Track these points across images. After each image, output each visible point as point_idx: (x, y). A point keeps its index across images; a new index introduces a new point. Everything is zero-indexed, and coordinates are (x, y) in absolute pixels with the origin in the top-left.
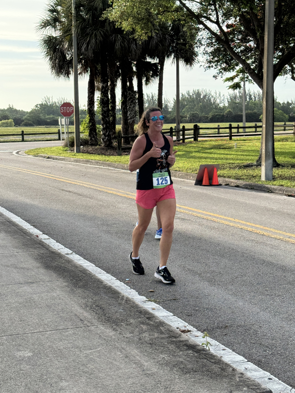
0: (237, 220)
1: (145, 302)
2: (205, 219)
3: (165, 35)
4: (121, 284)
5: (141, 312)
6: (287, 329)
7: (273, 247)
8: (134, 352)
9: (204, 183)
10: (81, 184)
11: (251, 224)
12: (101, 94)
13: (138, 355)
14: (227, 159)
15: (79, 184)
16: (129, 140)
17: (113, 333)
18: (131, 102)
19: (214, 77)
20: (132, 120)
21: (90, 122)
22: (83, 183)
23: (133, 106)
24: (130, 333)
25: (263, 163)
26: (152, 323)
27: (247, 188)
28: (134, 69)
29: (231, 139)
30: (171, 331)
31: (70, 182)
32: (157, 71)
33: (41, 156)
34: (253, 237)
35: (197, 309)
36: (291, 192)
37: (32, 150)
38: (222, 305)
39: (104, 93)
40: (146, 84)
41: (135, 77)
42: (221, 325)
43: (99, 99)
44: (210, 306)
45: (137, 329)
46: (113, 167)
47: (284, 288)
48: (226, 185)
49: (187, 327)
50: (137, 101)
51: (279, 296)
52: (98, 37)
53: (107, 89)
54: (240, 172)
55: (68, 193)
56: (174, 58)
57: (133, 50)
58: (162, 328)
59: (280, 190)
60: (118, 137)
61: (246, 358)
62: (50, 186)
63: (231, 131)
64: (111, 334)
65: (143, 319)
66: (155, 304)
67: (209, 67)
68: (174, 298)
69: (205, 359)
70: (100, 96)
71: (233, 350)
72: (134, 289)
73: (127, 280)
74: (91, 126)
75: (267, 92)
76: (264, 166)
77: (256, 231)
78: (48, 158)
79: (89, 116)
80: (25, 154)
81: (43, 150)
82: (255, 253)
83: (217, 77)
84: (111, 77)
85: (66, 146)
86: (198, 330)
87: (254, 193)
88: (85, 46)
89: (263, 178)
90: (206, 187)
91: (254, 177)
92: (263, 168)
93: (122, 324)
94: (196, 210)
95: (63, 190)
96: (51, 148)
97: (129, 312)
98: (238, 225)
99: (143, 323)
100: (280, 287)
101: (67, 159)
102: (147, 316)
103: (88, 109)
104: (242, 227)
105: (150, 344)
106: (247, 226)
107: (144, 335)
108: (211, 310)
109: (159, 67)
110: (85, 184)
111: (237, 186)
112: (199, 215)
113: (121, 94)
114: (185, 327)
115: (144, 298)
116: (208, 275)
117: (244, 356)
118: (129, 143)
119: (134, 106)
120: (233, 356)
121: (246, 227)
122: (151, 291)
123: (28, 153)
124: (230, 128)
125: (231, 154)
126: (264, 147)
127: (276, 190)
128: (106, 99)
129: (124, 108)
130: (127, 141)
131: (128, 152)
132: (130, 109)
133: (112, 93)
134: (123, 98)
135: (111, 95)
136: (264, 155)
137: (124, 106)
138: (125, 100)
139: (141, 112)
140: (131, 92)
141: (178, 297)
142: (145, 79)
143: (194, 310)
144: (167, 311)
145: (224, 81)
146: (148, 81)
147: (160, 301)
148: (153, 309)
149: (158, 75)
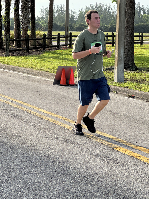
0: (63, 118)
16: (20, 43)
18: (25, 10)
20: (26, 26)
23: (27, 13)
25: (116, 67)
36: (132, 93)
59: (124, 91)
63: (113, 39)
76: (117, 69)
82: (55, 151)
89: (116, 80)
90: (62, 86)
92: (116, 71)
94: (34, 107)
98: (61, 123)
112: (33, 112)
118: (20, 46)
119: (28, 14)
121: (67, 125)
127: (120, 91)
129: (16, 15)
130: (19, 44)
131: (16, 53)
132: (24, 16)
133: (7, 1)
134: (16, 6)
135: (7, 3)
136: (117, 59)
137: (17, 13)
138: (17, 8)
139: (33, 19)
140: (25, 2)
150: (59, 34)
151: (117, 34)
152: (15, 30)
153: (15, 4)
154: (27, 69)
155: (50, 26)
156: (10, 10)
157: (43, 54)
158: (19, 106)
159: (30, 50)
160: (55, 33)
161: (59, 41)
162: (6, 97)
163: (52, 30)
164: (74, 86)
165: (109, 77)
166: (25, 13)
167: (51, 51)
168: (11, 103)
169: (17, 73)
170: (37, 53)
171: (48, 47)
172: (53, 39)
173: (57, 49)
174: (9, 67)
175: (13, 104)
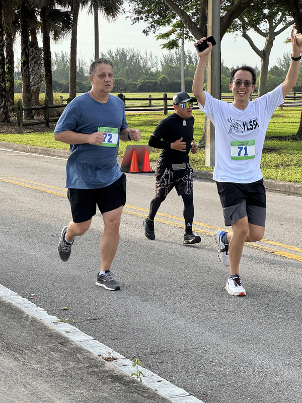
0: (174, 217)
1: (56, 323)
2: (134, 215)
4: (24, 300)
5: (52, 336)
6: (239, 353)
8: (43, 387)
9: (132, 169)
13: (48, 391)
16: (31, 113)
17: (15, 363)
18: (35, 63)
19: (144, 32)
20: (36, 86)
23: (37, 68)
24: (38, 363)
25: (208, 144)
26: (66, 350)
28: (39, 18)
29: (166, 113)
30: (91, 359)
32: (69, 23)
35: (125, 330)
38: (156, 325)
40: (55, 39)
41: (40, 30)
42: (156, 351)
44: (141, 327)
45: (47, 358)
46: (11, 148)
49: (112, 354)
50: (42, 62)
51: (228, 312)
56: (91, 6)
58: (79, 356)
60: (18, 108)
61: (187, 391)
63: (166, 103)
64: (11, 365)
65: (54, 343)
66: (70, 326)
67: (138, 19)
68: (94, 317)
69: (136, 392)
71: (172, 382)
72: (41, 306)
73: (32, 295)
76: (209, 148)
77: (199, 230)
83: (148, 33)
84: (7, 29)
86: (126, 358)
87: (196, 182)
89: (208, 163)
90: (134, 175)
91: (197, 161)
92: (208, 151)
93: (27, 351)
97: (35, 336)
98: (177, 223)
99: (54, 350)
100: (230, 300)
102: (60, 341)
105: (64, 376)
107: (56, 365)
108: (143, 331)
113: (21, 51)
114: (110, 354)
115: (55, 318)
116: (139, 287)
117: (184, 388)
118: (33, 118)
119: (39, 68)
120: (171, 389)
122: (64, 309)
124: (166, 99)
126: (208, 124)
129: (25, 70)
130: (30, 115)
131: (31, 129)
132: (33, 72)
133: (9, 50)
134: (23, 57)
135: (8, 53)
136: (210, 133)
137: (25, 67)
138: (26, 60)
139: (48, 76)
140: (34, 50)
141: (100, 316)
142: (53, 33)
143: (121, 332)
144: (86, 334)
145: (157, 39)
146: (58, 36)
147: (76, 321)
148: (67, 332)
149: (70, 28)
152: (23, 94)
153: (22, 54)
155: (72, 86)
156: (13, 62)
159: (49, 124)
163: (75, 91)
164: (150, 174)
165: (196, 160)
174: (37, 149)
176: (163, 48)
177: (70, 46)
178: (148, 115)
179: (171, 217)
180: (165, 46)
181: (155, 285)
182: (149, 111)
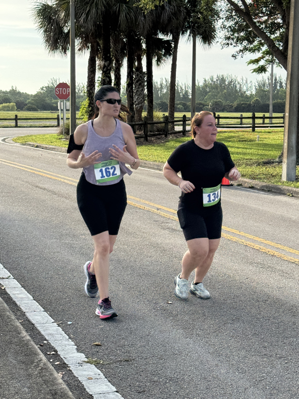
0: (242, 233)
1: (80, 364)
3: (180, 7)
4: (57, 330)
7: (283, 274)
10: (62, 180)
11: (259, 240)
12: (103, 73)
14: (245, 154)
15: (60, 179)
16: (134, 128)
18: (139, 85)
19: (233, 56)
20: (140, 105)
21: (89, 106)
22: (65, 179)
23: (141, 89)
25: (285, 160)
27: (263, 190)
28: (144, 46)
29: (254, 130)
31: (49, 176)
32: (170, 50)
33: (30, 145)
34: (259, 259)
35: (156, 379)
37: (22, 137)
38: (194, 373)
39: (106, 73)
40: (158, 65)
41: (145, 56)
43: (100, 79)
44: (175, 376)
47: (290, 344)
48: (239, 185)
50: (146, 83)
52: (100, 7)
53: (109, 68)
54: (257, 170)
55: (41, 191)
56: (190, 35)
57: (141, 23)
62: (23, 181)
63: (254, 121)
66: (96, 369)
67: (228, 44)
68: (126, 358)
70: (101, 76)
72: (73, 339)
73: (69, 323)
74: (91, 111)
75: (291, 73)
76: (286, 163)
77: (264, 249)
78: (37, 147)
79: (89, 100)
80: (12, 142)
81: (34, 138)
82: (258, 283)
83: (237, 57)
84: (116, 55)
85: (61, 133)
87: (271, 197)
88: (84, 16)
89: (284, 179)
91: (274, 176)
92: (284, 166)
95: (37, 187)
96: (44, 135)
98: (243, 241)
101: (58, 149)
103: (88, 91)
104: (248, 242)
106: (254, 241)
108: (176, 382)
109: (173, 45)
110: (67, 179)
111: (252, 188)
113: (126, 74)
115: (82, 357)
119: (142, 90)
121: (253, 244)
122: (97, 345)
123: (15, 141)
124: (254, 118)
125: (251, 149)
126: (286, 141)
127: (297, 193)
128: (108, 79)
129: (129, 91)
133: (116, 73)
134: (129, 79)
135: (116, 76)
136: (287, 150)
137: (130, 88)
138: (130, 82)
139: (150, 96)
140: (139, 73)
141: (134, 355)
142: (156, 59)
143: (150, 382)
144: (109, 383)
145: (248, 64)
146: (160, 62)
147: (105, 363)
148: (89, 379)
149: (171, 54)
150: (184, 116)
151: (287, 114)
153: (128, 77)
154: (157, 163)
155: (171, 105)
156: (120, 84)
157: (167, 143)
158: (171, 216)
159: (148, 138)
160: (178, 115)
161: (184, 125)
162: (147, 202)
163: (174, 110)
164: (229, 187)
166: (139, 88)
167: (175, 138)
168: (159, 211)
169: (143, 169)
170: (159, 141)
171: (171, 134)
172: (175, 123)
173: (183, 136)
175: (162, 213)
176: (253, 72)
177: (171, 70)
178: (238, 132)
179: (239, 233)
180: (255, 71)
181: (205, 315)
182: (239, 129)
